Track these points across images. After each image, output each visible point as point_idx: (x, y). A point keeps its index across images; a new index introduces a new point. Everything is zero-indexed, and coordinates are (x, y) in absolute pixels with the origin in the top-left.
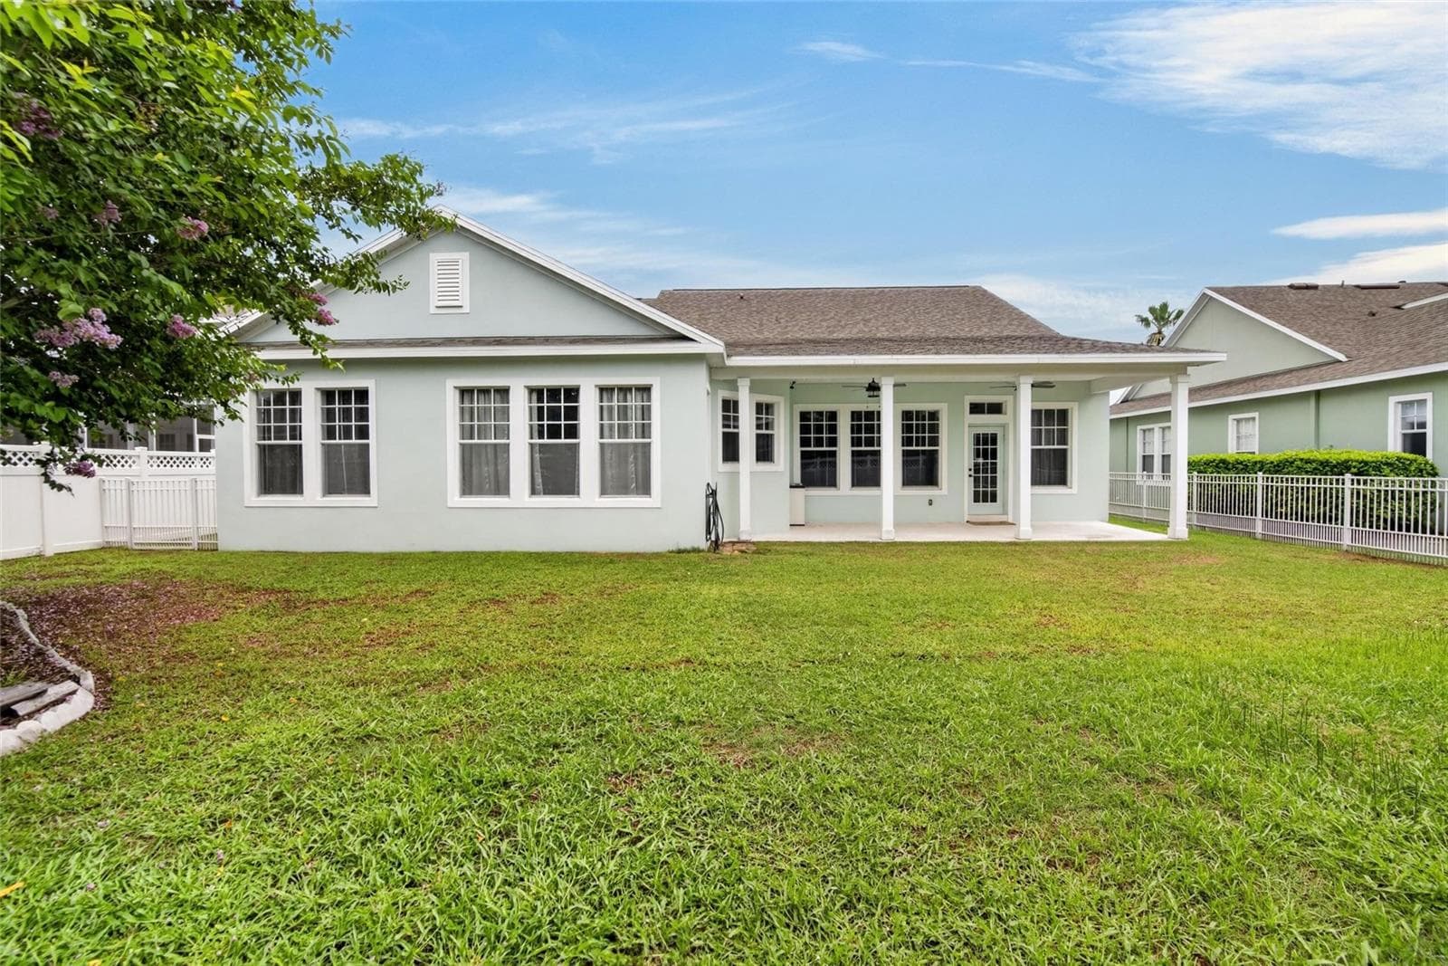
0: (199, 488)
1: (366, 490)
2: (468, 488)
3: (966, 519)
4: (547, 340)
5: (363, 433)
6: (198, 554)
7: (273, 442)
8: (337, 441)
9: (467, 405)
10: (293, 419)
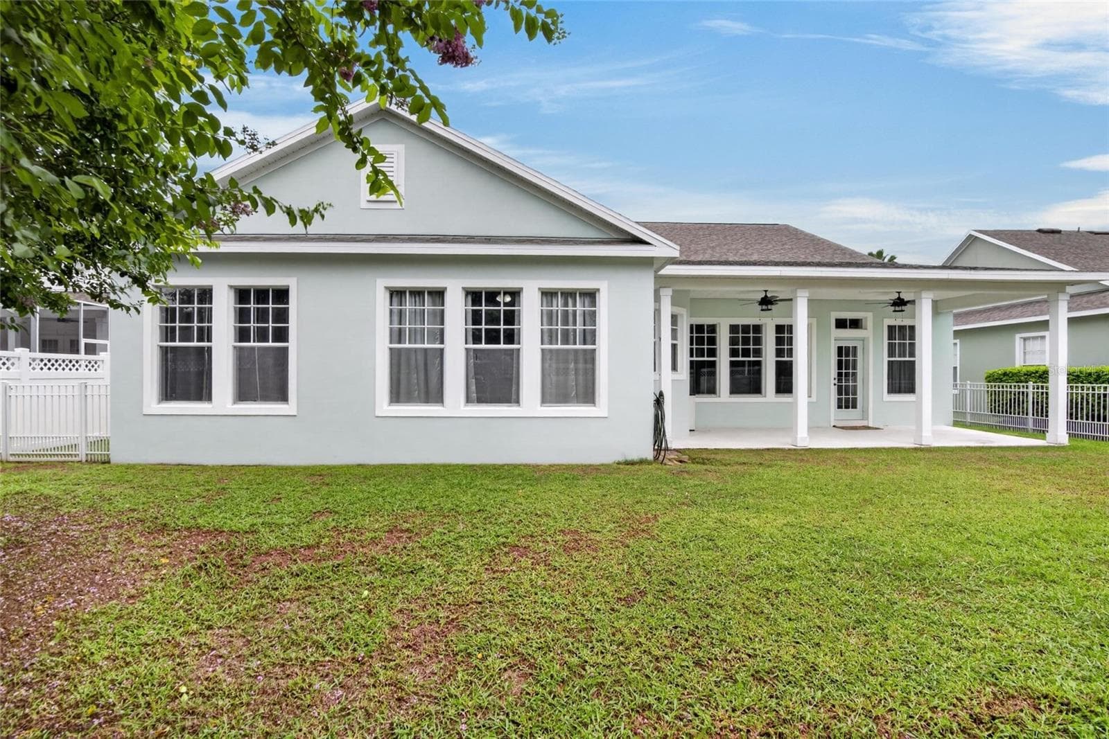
0: (89, 393)
1: (283, 396)
2: (397, 396)
3: (833, 424)
4: (488, 240)
5: (281, 335)
6: (87, 466)
7: (177, 344)
8: (252, 344)
9: (396, 307)
10: (201, 320)
